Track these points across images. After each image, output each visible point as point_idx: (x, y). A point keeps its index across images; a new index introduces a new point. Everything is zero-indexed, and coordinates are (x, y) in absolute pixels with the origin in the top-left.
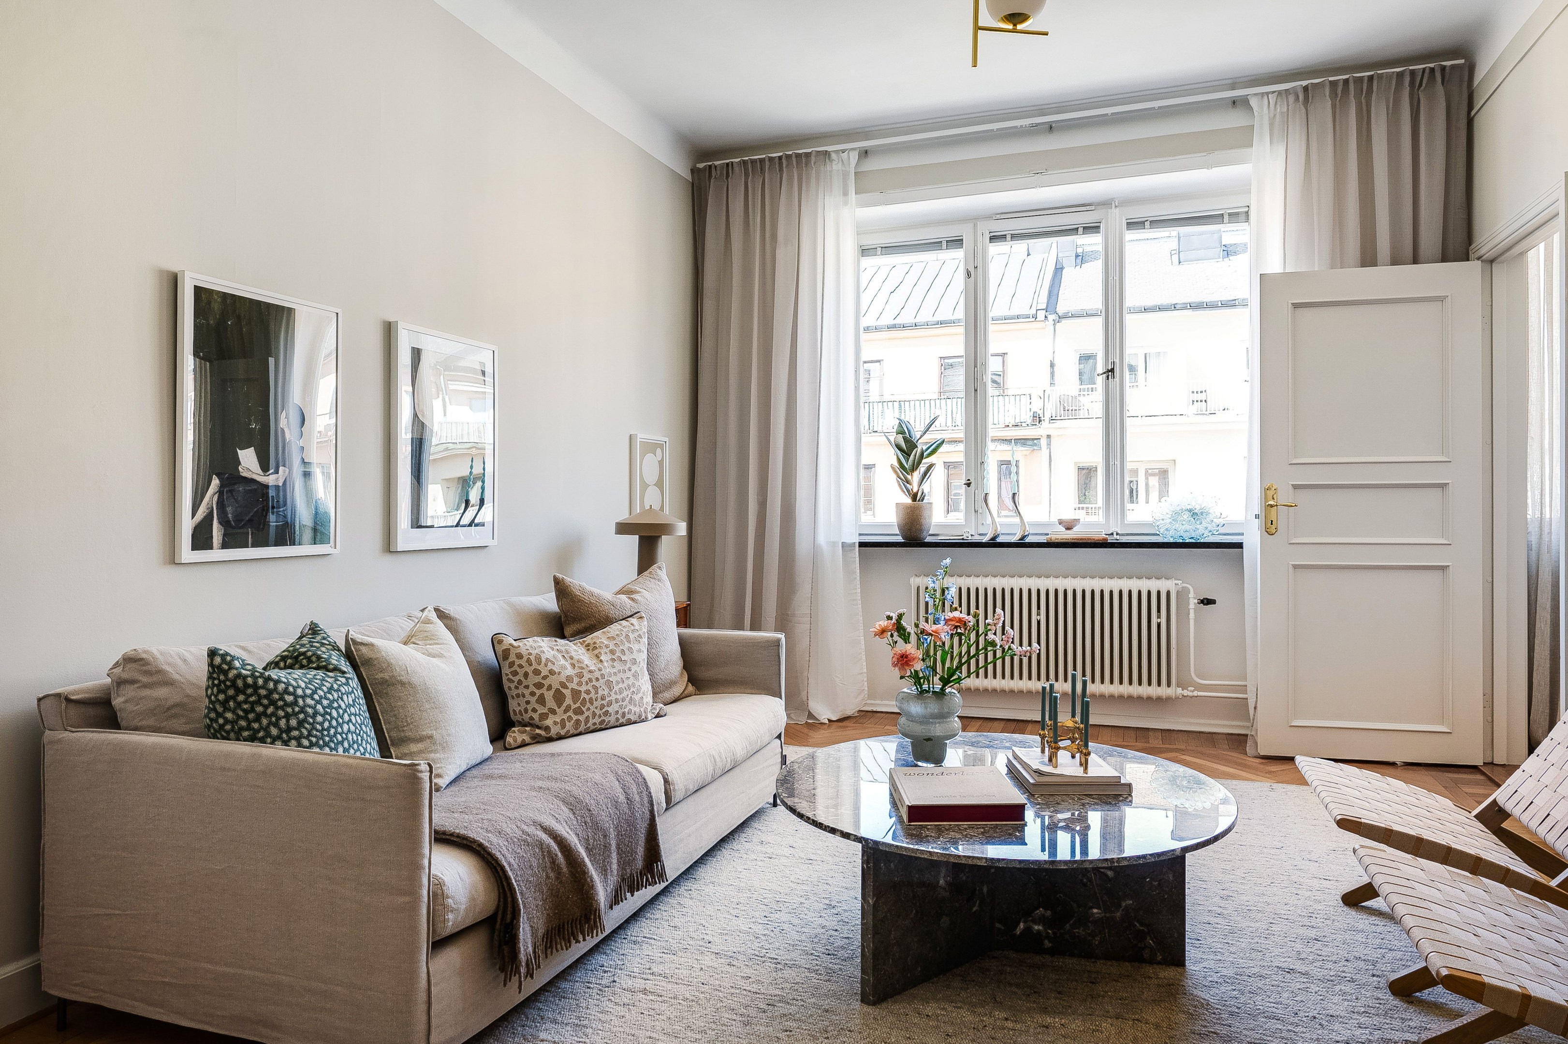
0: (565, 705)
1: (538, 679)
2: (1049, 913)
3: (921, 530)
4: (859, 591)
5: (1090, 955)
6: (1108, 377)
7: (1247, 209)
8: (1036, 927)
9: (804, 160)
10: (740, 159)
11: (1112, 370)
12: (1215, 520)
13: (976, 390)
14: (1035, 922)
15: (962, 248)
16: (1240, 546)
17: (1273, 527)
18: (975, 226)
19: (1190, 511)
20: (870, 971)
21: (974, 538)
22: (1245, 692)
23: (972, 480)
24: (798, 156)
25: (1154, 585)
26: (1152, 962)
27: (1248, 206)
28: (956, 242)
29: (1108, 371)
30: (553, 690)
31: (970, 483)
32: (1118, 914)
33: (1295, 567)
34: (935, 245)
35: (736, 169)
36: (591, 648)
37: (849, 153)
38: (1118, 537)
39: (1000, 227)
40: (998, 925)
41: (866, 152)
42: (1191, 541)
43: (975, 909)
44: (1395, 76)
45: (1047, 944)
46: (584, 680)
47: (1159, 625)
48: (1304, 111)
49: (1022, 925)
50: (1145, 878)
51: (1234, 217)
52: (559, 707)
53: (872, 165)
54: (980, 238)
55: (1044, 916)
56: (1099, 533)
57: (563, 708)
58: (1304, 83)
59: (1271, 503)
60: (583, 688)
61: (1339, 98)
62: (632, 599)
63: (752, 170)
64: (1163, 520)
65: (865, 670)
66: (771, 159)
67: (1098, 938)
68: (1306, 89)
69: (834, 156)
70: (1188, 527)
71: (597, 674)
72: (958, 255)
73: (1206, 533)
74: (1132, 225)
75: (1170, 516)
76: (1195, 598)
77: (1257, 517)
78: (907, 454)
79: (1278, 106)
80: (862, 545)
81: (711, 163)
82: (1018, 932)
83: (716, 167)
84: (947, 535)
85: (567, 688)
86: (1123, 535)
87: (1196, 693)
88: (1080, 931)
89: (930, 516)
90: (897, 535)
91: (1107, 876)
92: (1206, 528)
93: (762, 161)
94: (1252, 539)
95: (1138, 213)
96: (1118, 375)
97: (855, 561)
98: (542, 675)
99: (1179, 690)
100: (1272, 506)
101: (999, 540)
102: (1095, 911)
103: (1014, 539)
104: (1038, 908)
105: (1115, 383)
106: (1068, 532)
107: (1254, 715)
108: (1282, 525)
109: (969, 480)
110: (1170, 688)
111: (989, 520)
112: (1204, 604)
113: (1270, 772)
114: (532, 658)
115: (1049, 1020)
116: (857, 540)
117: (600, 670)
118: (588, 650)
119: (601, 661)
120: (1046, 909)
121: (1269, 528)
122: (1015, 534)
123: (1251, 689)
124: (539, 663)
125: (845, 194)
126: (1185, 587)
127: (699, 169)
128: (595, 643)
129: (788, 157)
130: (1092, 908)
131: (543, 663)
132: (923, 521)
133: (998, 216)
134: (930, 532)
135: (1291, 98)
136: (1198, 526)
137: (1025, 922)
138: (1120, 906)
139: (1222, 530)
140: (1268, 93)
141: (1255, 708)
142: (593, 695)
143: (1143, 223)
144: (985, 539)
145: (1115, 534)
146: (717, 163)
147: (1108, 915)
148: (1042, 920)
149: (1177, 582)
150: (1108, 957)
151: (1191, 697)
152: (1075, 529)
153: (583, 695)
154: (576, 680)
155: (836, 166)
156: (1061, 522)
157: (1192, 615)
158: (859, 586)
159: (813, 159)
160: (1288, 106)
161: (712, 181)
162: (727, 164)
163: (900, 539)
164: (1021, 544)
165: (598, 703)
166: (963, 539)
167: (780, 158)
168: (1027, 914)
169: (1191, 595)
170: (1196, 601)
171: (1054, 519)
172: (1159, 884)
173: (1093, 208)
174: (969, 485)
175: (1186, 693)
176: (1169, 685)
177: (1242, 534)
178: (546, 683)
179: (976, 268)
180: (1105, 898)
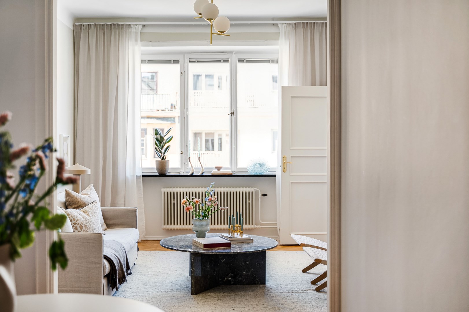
0: (83, 229)
1: (75, 222)
2: (233, 274)
3: (165, 171)
4: (142, 194)
5: (243, 284)
6: (231, 115)
7: (277, 59)
8: (229, 279)
9: (121, 26)
10: (94, 23)
11: (233, 113)
12: (267, 167)
13: (184, 118)
14: (229, 277)
15: (179, 63)
16: (275, 176)
17: (285, 170)
18: (184, 56)
19: (259, 164)
20: (194, 287)
21: (184, 173)
22: (276, 225)
23: (183, 152)
24: (118, 25)
25: (247, 190)
26: (258, 284)
27: (278, 58)
28: (177, 61)
29: (232, 113)
30: (79, 225)
31: (183, 153)
32: (250, 273)
33: (292, 183)
34: (169, 62)
35: (92, 26)
36: (85, 212)
37: (138, 26)
38: (235, 173)
39: (194, 57)
40: (220, 279)
41: (144, 25)
42: (260, 174)
43: (215, 274)
44: (321, 23)
45: (232, 283)
46: (87, 222)
47: (249, 203)
48: (295, 31)
49: (226, 279)
50: (256, 263)
51: (273, 61)
52: (81, 230)
53: (146, 30)
54: (186, 61)
55: (231, 275)
56: (229, 172)
57: (82, 231)
58: (295, 22)
59: (285, 162)
60: (87, 225)
61: (305, 29)
62: (89, 197)
63: (99, 28)
64: (251, 167)
65: (145, 224)
66: (107, 25)
67: (245, 280)
68: (295, 24)
69: (132, 26)
70: (258, 169)
71: (90, 220)
72: (177, 66)
73: (265, 172)
74: (240, 61)
75: (253, 166)
76: (261, 194)
77: (280, 166)
78: (160, 142)
79: (287, 28)
80: (144, 176)
81: (81, 23)
82: (225, 280)
83: (84, 25)
84: (174, 172)
85: (83, 224)
86: (237, 172)
87: (261, 227)
88: (240, 278)
89: (169, 166)
90: (156, 172)
91: (247, 263)
92: (264, 170)
93: (103, 25)
94: (279, 173)
95: (242, 57)
96: (235, 115)
97: (141, 183)
98: (76, 220)
99: (256, 226)
100: (285, 163)
101: (194, 174)
102: (244, 273)
103: (199, 174)
104: (230, 274)
105: (234, 117)
106: (219, 171)
107: (279, 232)
108: (287, 169)
109: (182, 152)
110: (253, 225)
111: (190, 166)
112: (264, 196)
113: (284, 249)
114: (72, 215)
115: (237, 293)
116: (141, 174)
117: (90, 219)
118: (84, 213)
119: (90, 216)
120: (232, 273)
121: (284, 170)
122: (199, 172)
123: (278, 224)
124: (74, 217)
125: (136, 41)
126: (258, 190)
127: (76, 25)
128: (86, 211)
129: (114, 25)
130: (243, 272)
131: (75, 217)
132: (166, 167)
133: (193, 53)
134: (169, 171)
135: (291, 26)
136: (262, 169)
137: (227, 278)
138: (250, 271)
139: (269, 170)
140: (284, 24)
141: (279, 230)
142: (90, 227)
143: (243, 60)
144: (189, 174)
145: (234, 172)
146: (84, 24)
147: (247, 273)
148: (231, 277)
149: (255, 188)
150: (247, 284)
151: (259, 228)
152: (221, 170)
153: (87, 227)
154: (85, 222)
155: (133, 30)
156: (216, 168)
157: (260, 200)
158: (142, 192)
159: (125, 26)
160: (290, 28)
161: (82, 31)
162: (89, 25)
163: (157, 174)
164: (202, 176)
165: (91, 229)
166: (180, 174)
167: (111, 25)
168: (227, 275)
169: (260, 193)
170: (261, 195)
171: (214, 167)
172: (260, 264)
173: (226, 53)
174: (182, 154)
175: (258, 227)
176: (252, 224)
177: (276, 172)
178: (77, 223)
179: (184, 72)
180: (247, 269)
